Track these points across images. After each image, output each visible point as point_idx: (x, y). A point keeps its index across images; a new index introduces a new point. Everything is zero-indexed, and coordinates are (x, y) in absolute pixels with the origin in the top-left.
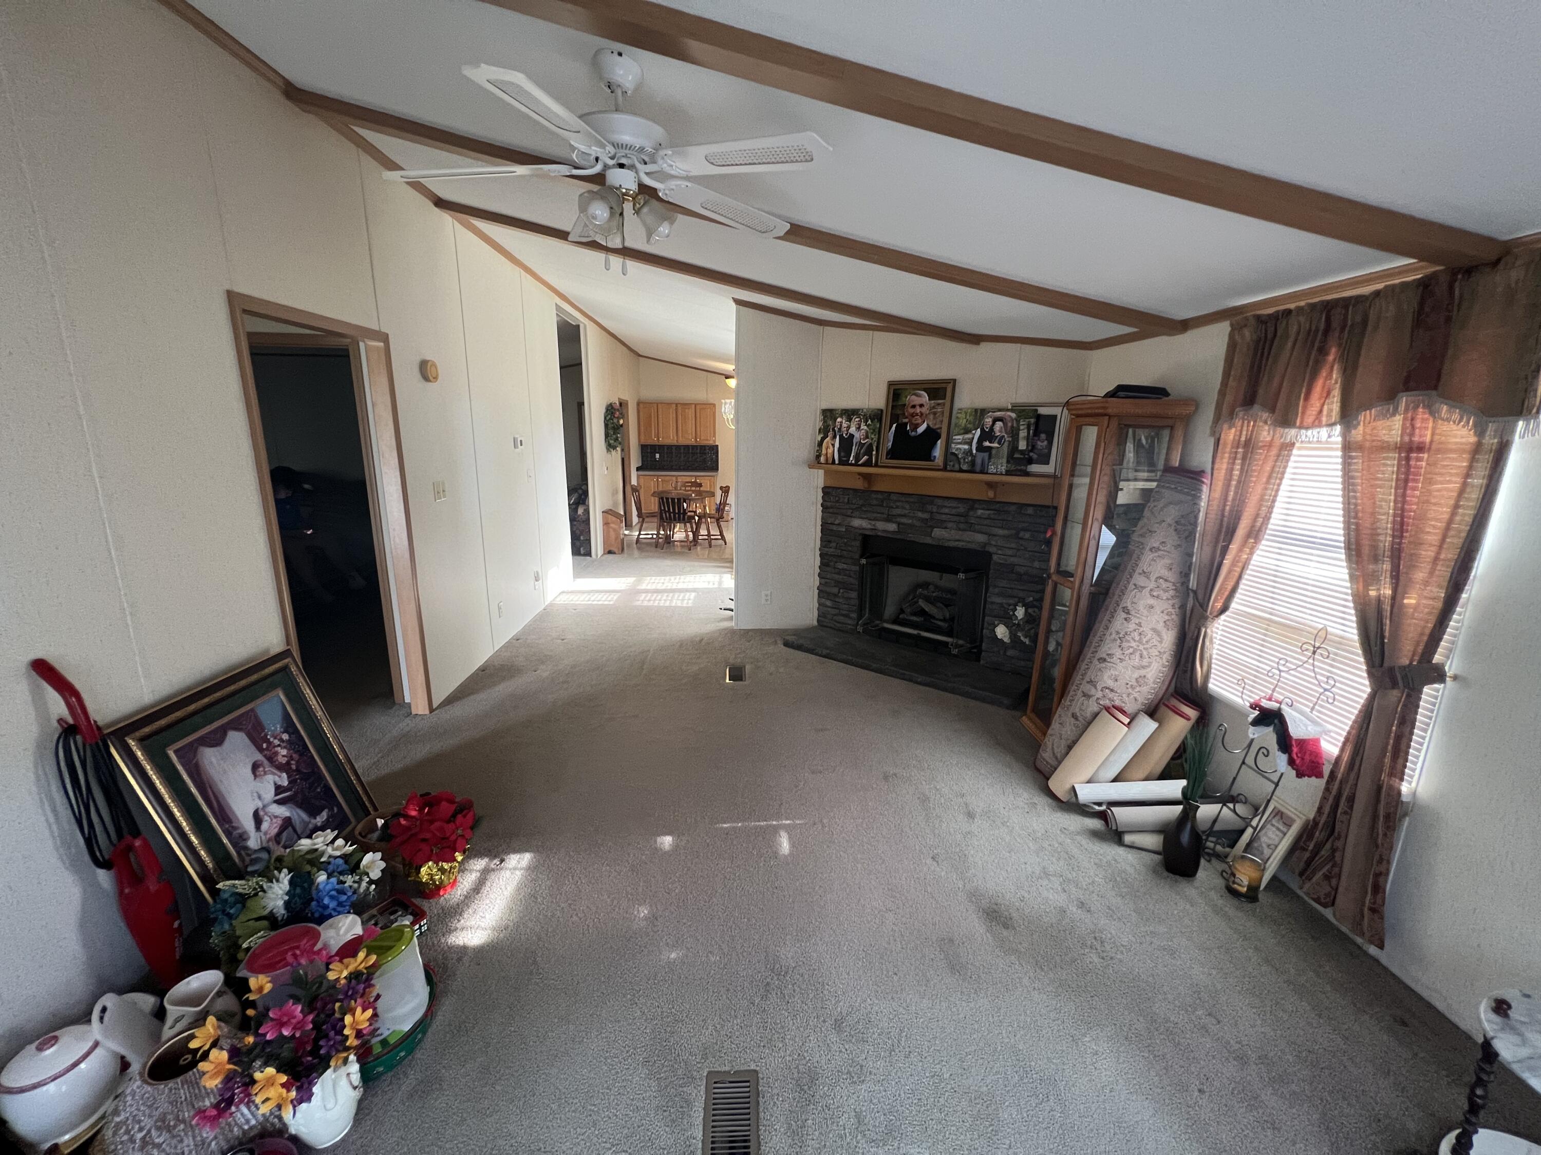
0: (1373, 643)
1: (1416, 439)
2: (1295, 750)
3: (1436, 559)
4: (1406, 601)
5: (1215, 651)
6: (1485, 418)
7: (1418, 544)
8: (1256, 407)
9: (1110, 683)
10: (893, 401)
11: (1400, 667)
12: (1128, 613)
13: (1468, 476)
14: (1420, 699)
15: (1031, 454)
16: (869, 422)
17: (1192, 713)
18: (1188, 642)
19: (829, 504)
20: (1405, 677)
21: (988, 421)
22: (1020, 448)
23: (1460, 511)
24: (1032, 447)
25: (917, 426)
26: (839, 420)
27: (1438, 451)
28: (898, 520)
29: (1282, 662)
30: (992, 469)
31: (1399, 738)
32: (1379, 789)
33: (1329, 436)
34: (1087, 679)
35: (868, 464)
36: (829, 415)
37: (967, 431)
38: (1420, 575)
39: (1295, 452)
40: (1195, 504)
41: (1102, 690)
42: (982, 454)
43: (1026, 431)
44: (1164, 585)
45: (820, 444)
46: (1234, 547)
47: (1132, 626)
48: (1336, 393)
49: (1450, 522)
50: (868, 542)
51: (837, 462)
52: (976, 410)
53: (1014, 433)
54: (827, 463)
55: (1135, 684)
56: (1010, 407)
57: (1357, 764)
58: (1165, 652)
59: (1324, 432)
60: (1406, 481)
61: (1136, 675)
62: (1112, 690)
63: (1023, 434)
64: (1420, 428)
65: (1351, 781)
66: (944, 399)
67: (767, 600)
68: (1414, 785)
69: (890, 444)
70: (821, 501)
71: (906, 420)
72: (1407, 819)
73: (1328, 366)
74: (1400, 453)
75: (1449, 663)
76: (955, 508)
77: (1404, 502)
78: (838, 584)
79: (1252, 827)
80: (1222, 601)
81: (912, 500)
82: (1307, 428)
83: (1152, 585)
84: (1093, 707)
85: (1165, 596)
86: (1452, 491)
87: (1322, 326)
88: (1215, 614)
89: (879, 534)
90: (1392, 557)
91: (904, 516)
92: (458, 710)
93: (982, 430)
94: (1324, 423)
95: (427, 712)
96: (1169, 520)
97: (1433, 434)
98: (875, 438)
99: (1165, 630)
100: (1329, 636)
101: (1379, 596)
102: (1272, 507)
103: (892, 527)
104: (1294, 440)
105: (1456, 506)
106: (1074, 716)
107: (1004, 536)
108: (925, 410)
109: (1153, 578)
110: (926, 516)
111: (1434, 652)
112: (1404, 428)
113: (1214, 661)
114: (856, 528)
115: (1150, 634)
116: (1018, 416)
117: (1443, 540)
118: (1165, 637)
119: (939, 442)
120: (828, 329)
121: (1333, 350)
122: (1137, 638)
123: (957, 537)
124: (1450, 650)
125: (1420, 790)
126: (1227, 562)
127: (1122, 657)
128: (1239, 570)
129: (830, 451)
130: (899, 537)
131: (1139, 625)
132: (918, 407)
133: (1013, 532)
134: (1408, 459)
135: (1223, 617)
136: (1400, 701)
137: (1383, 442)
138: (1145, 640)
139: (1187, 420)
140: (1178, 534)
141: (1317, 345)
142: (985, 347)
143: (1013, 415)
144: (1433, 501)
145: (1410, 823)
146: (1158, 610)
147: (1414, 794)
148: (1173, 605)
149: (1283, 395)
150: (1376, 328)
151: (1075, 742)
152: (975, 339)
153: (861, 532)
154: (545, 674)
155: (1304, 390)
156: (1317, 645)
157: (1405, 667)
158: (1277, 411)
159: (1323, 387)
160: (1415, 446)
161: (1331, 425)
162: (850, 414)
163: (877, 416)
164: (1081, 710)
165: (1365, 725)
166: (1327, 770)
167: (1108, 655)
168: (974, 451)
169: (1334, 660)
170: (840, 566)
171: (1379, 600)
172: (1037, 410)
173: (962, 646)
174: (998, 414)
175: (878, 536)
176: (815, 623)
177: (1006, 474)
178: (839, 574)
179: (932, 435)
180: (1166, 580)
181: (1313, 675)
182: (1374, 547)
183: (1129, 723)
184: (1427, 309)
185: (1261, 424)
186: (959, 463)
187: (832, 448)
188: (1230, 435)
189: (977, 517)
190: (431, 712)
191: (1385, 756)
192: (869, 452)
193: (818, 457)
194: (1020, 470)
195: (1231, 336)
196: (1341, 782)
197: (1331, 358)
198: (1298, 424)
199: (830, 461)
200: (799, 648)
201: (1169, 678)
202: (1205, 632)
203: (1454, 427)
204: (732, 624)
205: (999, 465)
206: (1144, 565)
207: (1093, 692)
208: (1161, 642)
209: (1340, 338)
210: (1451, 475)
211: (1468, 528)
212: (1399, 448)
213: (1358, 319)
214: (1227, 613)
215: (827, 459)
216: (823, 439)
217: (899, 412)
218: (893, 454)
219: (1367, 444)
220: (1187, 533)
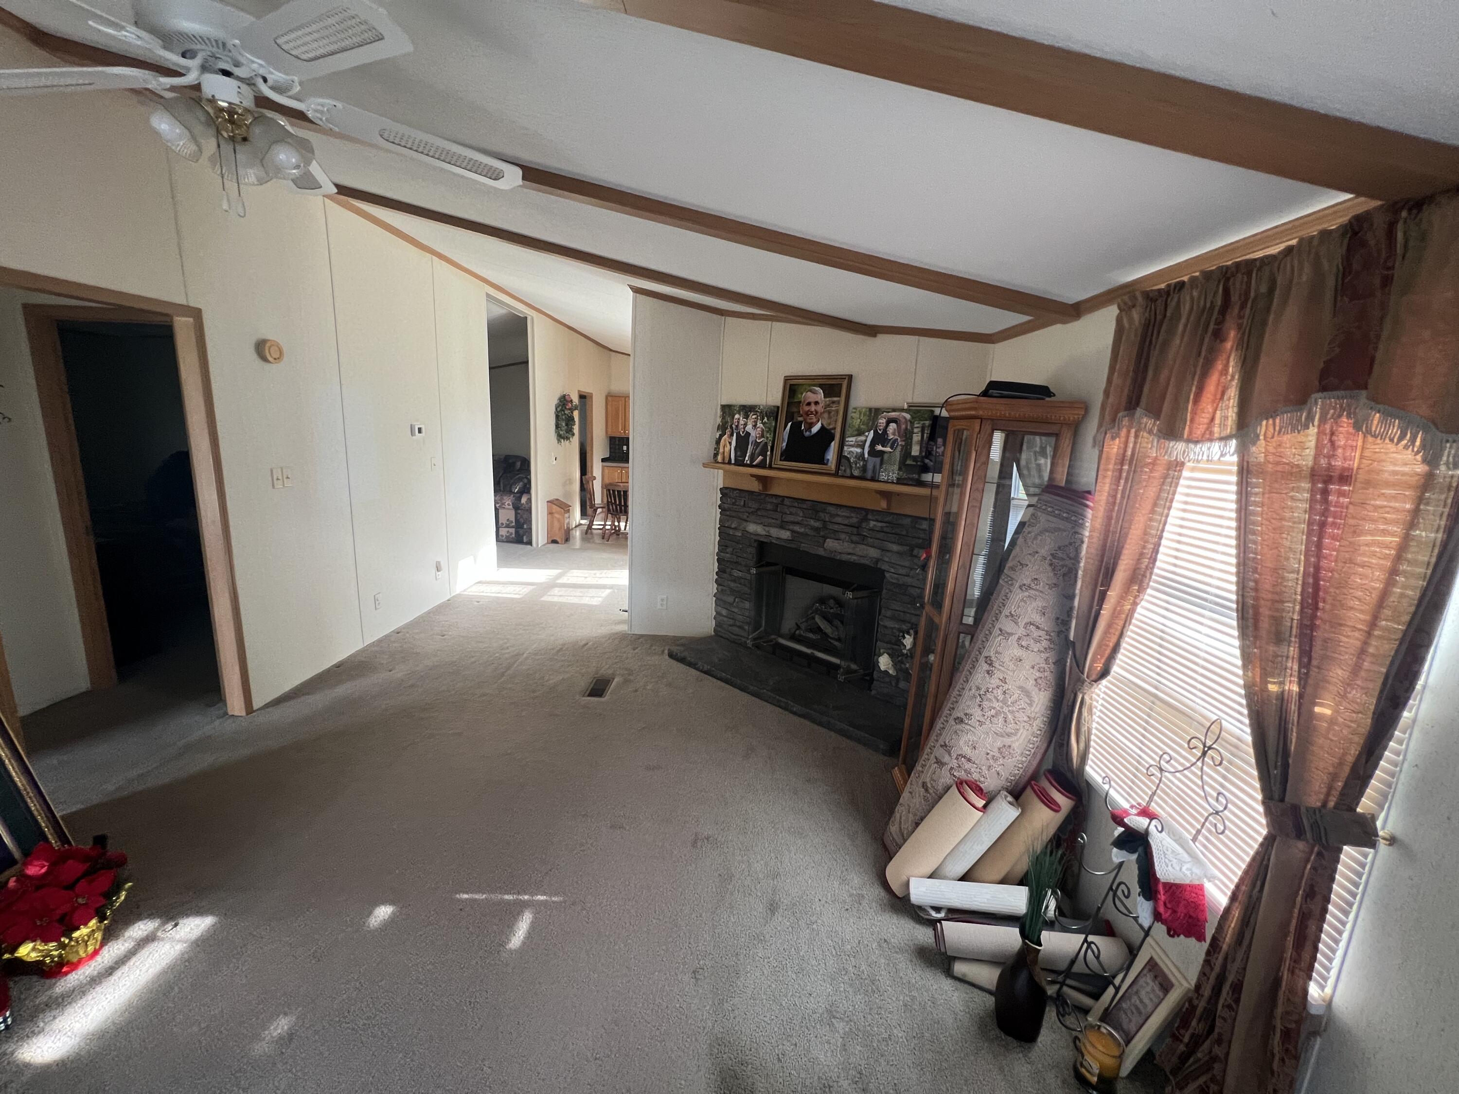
0: (1271, 763)
1: (1338, 463)
2: (1162, 897)
3: (1362, 652)
4: (1317, 709)
5: (1094, 725)
6: (1439, 434)
7: (1337, 624)
8: (1139, 411)
9: (967, 751)
10: (789, 397)
11: (1308, 809)
12: (991, 665)
13: (1412, 525)
14: (1337, 861)
15: (927, 461)
16: (766, 419)
17: (1064, 802)
18: (1065, 710)
19: (726, 506)
20: (1315, 825)
21: (882, 421)
22: (913, 453)
23: (1400, 579)
24: (928, 453)
25: (811, 425)
26: (737, 416)
27: (1368, 483)
28: (791, 527)
29: (1166, 757)
30: (883, 476)
31: (1304, 917)
32: (1276, 983)
33: (1222, 455)
34: (941, 742)
35: (761, 465)
36: (728, 410)
37: (860, 433)
38: (1338, 673)
39: (1186, 473)
40: (1076, 533)
41: (957, 759)
42: (874, 459)
43: (920, 434)
44: (1036, 633)
45: (718, 442)
46: (1113, 594)
47: (994, 681)
48: (1233, 393)
49: (1384, 595)
50: (763, 547)
51: (733, 462)
52: (870, 409)
53: (907, 436)
54: (723, 463)
55: (998, 755)
56: (906, 407)
57: (1247, 936)
58: (1035, 719)
59: (1216, 448)
60: (1323, 525)
61: (999, 744)
62: (969, 760)
63: (916, 438)
64: (1344, 448)
65: (1237, 964)
66: (839, 396)
67: (662, 605)
68: (1328, 990)
69: (784, 444)
70: (719, 502)
71: (800, 419)
72: (1319, 1040)
73: (1224, 356)
74: (1314, 483)
75: (1382, 816)
76: (848, 517)
77: (1319, 556)
78: (733, 591)
79: (1114, 986)
80: (1103, 661)
81: (805, 506)
82: (1197, 442)
83: (1021, 631)
84: (945, 778)
85: (1036, 647)
86: (1387, 547)
87: (1219, 301)
88: (1094, 677)
89: (774, 541)
90: (1301, 636)
91: (798, 523)
92: (276, 714)
93: (876, 432)
94: (1216, 435)
95: (244, 714)
96: (1043, 552)
97: (1362, 457)
98: (770, 436)
99: (1036, 689)
100: (1223, 733)
101: (1283, 692)
102: (1158, 545)
103: (785, 535)
104: (1181, 458)
105: (1394, 572)
106: (924, 785)
107: (898, 553)
108: (819, 408)
109: (1022, 624)
110: (817, 524)
111: (1361, 793)
112: (1319, 447)
113: (1093, 737)
114: (751, 534)
115: (1017, 693)
116: (913, 417)
117: (1373, 624)
118: (1036, 700)
119: (833, 443)
120: (729, 320)
121: (1232, 334)
122: (1001, 697)
123: (850, 551)
124: (1385, 796)
125: (1337, 1001)
126: (1105, 613)
127: (982, 719)
128: (1121, 623)
129: (727, 449)
130: (793, 546)
131: (1004, 680)
132: (813, 405)
133: (906, 548)
134: (1325, 492)
135: (1104, 682)
136: (1307, 860)
137: (1292, 465)
138: (1010, 701)
139: (1076, 427)
140: (1054, 570)
141: (1212, 327)
142: (882, 338)
143: (908, 416)
144: (1359, 559)
145: (1321, 1049)
146: (1027, 664)
147: (1329, 1004)
148: (1046, 660)
149: (1169, 397)
150: (1285, 301)
151: (922, 819)
152: (871, 331)
153: (756, 538)
154: (400, 675)
155: (1194, 389)
156: (1209, 743)
157: (1314, 810)
158: (1162, 417)
159: (1218, 385)
160: (1336, 474)
161: (1225, 439)
162: (747, 410)
163: (772, 413)
164: (932, 779)
165: (1259, 883)
166: (1210, 931)
167: (966, 714)
168: (866, 456)
169: (1227, 769)
170: (736, 573)
171: (1281, 697)
172: (933, 412)
173: (855, 671)
174: (893, 414)
175: (771, 543)
176: (713, 633)
177: (897, 483)
178: (734, 581)
179: (826, 436)
180: (1038, 628)
181: (1200, 783)
182: (1277, 621)
183: (985, 807)
184: (1356, 266)
185: (1145, 434)
186: (851, 467)
187: (729, 446)
188: (1114, 447)
189: (870, 530)
190: (247, 714)
191: (1286, 935)
192: (763, 453)
193: (716, 455)
194: (912, 479)
195: (1119, 320)
196: (1226, 959)
197: (1229, 345)
198: (1185, 436)
199: (727, 461)
200: (682, 660)
201: (1042, 751)
202: (1083, 699)
203: (1391, 447)
204: (624, 628)
205: (890, 473)
206: (1011, 607)
207: (946, 759)
208: (1031, 705)
209: (1241, 317)
210: (1386, 521)
211: (1412, 609)
212: (1314, 474)
213: (1263, 289)
214: (1109, 678)
215: (724, 459)
216: (721, 436)
217: (795, 410)
218: (787, 455)
219: (1270, 468)
220: (1065, 570)
